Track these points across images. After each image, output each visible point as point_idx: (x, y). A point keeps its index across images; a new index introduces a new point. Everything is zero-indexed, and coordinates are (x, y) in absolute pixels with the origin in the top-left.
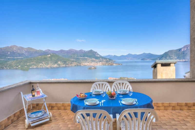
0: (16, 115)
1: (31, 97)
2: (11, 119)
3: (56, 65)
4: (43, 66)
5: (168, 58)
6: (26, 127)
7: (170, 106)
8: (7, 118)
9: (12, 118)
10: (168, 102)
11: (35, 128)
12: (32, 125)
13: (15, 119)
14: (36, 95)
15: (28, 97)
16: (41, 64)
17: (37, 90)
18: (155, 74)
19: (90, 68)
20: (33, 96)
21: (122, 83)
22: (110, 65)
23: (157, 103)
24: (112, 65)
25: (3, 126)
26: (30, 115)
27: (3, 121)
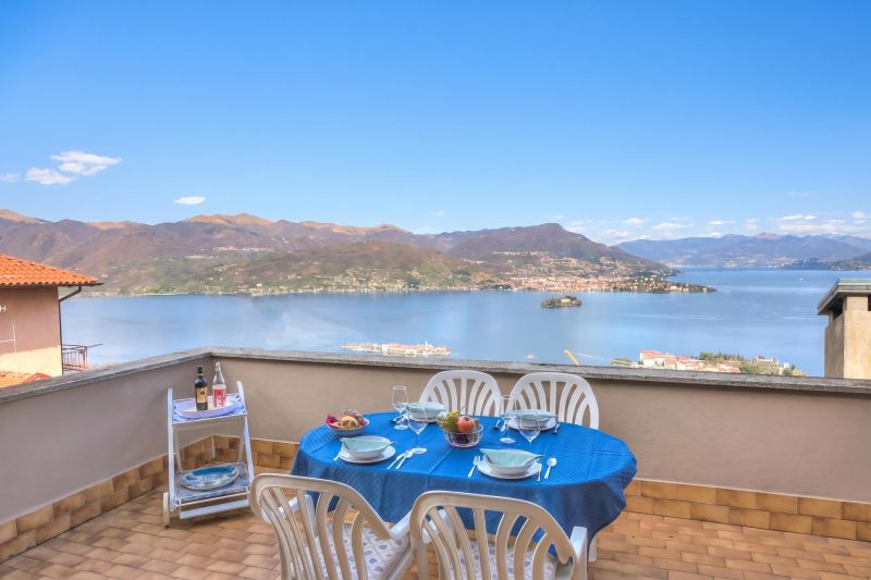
0: (149, 471)
1: (194, 409)
2: (127, 485)
3: (399, 286)
4: (347, 287)
6: (166, 520)
7: (799, 514)
8: (111, 477)
9: (132, 482)
10: (794, 492)
11: (192, 530)
12: (184, 515)
13: (144, 485)
14: (211, 406)
15: (180, 411)
16: (338, 279)
17: (214, 387)
18: (835, 349)
19: (553, 304)
20: (202, 407)
21: (558, 383)
23: (733, 494)
24: (661, 291)
25: (97, 506)
26: (188, 478)
27: (96, 487)
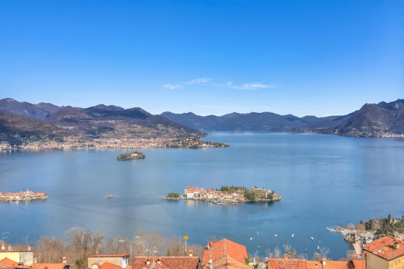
5: (364, 128)
22: (190, 148)
24: (195, 147)
